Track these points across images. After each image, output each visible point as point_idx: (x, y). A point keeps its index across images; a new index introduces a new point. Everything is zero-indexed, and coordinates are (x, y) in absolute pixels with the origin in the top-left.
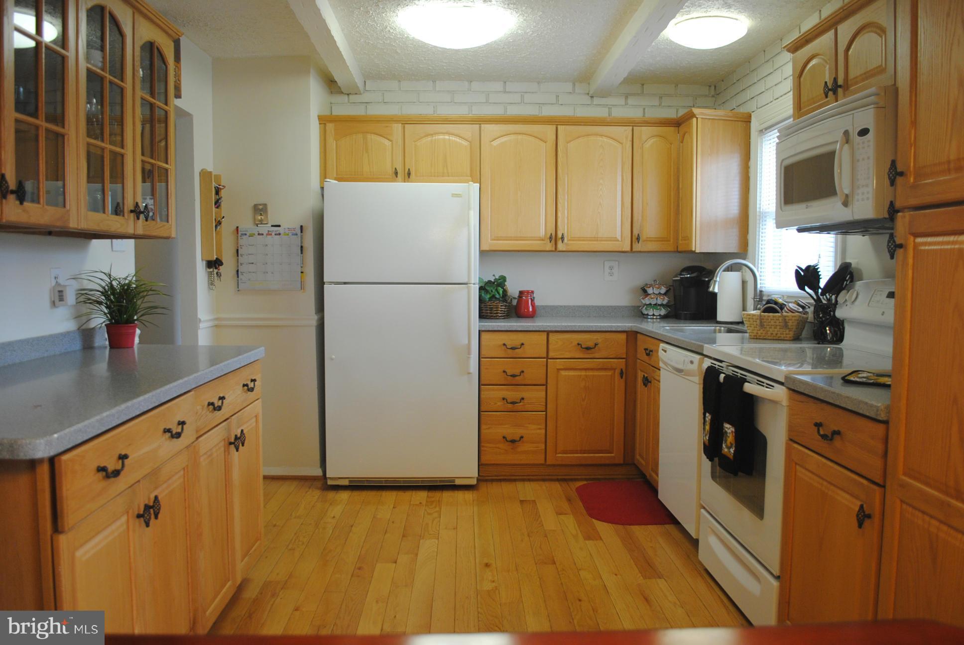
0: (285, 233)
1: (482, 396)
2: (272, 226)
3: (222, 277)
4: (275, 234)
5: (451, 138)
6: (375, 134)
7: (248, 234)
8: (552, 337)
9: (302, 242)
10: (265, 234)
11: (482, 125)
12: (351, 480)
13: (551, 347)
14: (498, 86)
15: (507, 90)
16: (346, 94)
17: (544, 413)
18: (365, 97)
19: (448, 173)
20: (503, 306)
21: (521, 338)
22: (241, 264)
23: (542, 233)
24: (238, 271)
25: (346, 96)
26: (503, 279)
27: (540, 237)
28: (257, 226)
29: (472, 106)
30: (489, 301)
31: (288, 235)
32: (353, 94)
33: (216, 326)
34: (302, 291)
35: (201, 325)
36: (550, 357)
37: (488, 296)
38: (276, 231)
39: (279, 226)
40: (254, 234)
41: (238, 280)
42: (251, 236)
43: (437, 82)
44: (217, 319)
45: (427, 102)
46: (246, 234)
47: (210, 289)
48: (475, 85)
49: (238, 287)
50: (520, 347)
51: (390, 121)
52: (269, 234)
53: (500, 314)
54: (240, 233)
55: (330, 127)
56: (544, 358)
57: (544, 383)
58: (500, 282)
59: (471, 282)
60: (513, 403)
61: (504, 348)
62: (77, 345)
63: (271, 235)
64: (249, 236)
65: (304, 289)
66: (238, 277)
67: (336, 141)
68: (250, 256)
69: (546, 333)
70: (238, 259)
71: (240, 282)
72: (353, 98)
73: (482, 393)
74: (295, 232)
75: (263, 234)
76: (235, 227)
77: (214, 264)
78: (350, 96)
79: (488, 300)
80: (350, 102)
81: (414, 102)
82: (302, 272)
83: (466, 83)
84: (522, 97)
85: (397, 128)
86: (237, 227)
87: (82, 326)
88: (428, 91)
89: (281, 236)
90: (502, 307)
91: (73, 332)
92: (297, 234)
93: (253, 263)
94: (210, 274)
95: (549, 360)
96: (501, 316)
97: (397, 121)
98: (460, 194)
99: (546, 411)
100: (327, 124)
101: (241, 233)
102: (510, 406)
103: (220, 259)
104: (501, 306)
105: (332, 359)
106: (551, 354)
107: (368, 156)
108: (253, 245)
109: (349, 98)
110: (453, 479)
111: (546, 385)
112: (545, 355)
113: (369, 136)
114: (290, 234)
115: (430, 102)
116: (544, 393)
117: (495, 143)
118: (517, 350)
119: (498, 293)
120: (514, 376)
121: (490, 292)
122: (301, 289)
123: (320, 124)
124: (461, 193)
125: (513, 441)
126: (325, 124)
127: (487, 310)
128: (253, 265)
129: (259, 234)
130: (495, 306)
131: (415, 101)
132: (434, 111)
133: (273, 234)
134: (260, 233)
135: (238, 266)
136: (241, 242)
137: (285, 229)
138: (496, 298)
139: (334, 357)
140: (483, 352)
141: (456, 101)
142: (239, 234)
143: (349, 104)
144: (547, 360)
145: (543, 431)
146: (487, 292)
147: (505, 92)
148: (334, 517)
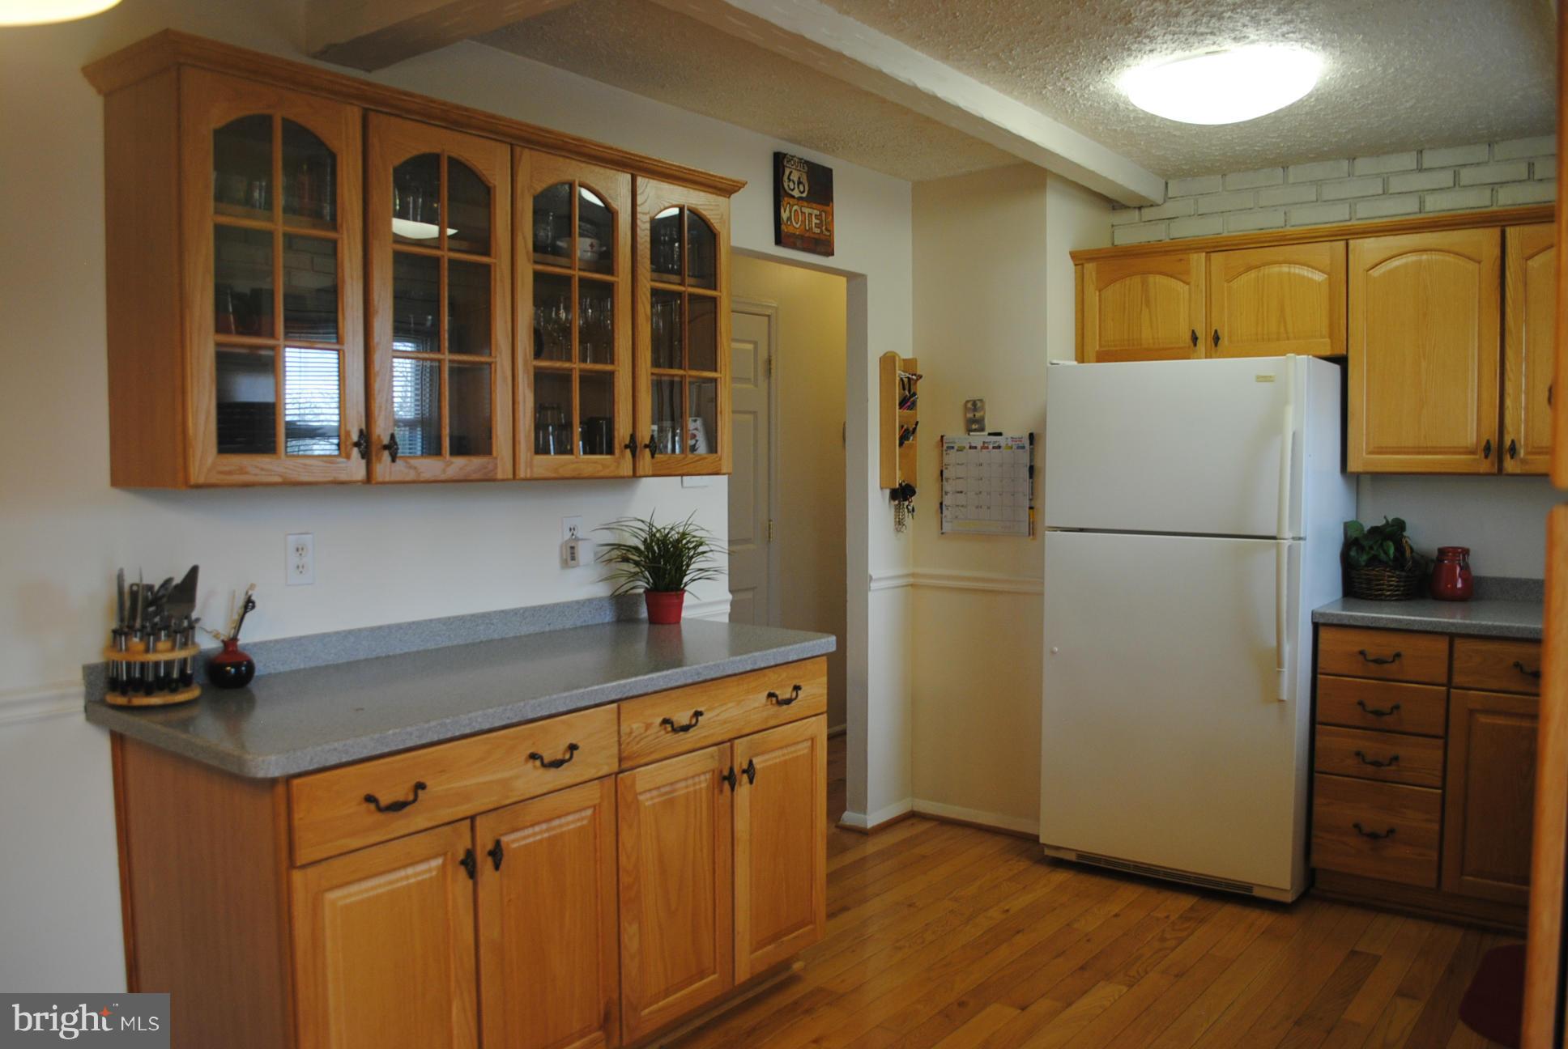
0: (1007, 444)
1: (1318, 744)
2: (990, 434)
3: (914, 514)
4: (994, 448)
5: (1292, 270)
6: (1161, 273)
7: (956, 448)
8: (1461, 646)
9: (1031, 460)
10: (979, 447)
11: (1351, 242)
12: (1081, 855)
13: (1457, 665)
14: (1408, 160)
15: (1425, 166)
16: (1135, 208)
17: (1440, 791)
18: (1169, 209)
19: (1287, 333)
20: (1393, 577)
21: (1397, 643)
22: (946, 493)
23: (1470, 438)
24: (941, 504)
25: (1137, 212)
26: (1400, 525)
27: (1467, 447)
28: (969, 434)
29: (1356, 204)
30: (1366, 565)
31: (1012, 448)
32: (1147, 207)
33: (912, 585)
34: (1031, 537)
35: (871, 585)
36: (1454, 685)
37: (1364, 558)
38: (995, 442)
39: (1000, 434)
40: (964, 448)
41: (942, 518)
42: (961, 449)
43: (1291, 168)
44: (907, 575)
45: (1273, 206)
46: (953, 448)
47: (898, 531)
48: (1363, 165)
49: (942, 529)
50: (1391, 660)
51: (1186, 250)
52: (984, 447)
53: (1388, 591)
54: (945, 446)
55: (1090, 267)
56: (1442, 685)
57: (1440, 732)
58: (1394, 531)
59: (1282, 536)
60: (1377, 764)
61: (1361, 658)
62: (608, 616)
63: (987, 448)
64: (958, 450)
65: (1033, 534)
66: (942, 513)
67: (1100, 291)
68: (958, 481)
69: (1447, 639)
70: (942, 485)
71: (944, 520)
72: (1148, 213)
73: (1318, 737)
74: (1021, 444)
75: (975, 448)
76: (940, 438)
77: (902, 494)
78: (1143, 210)
79: (1363, 564)
80: (1143, 220)
81: (1250, 209)
82: (1031, 508)
83: (1345, 164)
84: (1456, 175)
85: (1198, 260)
86: (942, 437)
87: (615, 591)
88: (1273, 186)
89: (1001, 450)
90: (1391, 579)
91: (601, 599)
92: (1023, 447)
93: (961, 492)
94: (898, 508)
95: (1452, 690)
96: (1389, 596)
97: (1198, 249)
98: (1270, 377)
99: (1443, 788)
100: (1086, 265)
101: (947, 445)
102: (1370, 769)
103: (913, 485)
104: (1389, 576)
105: (1053, 653)
106: (1458, 679)
107: (1150, 312)
108: (963, 464)
109: (1141, 215)
110: (1249, 887)
111: (1445, 737)
112: (1444, 680)
113: (1152, 279)
114: (1014, 447)
115: (1277, 206)
116: (1440, 753)
117: (1375, 273)
118: (1386, 666)
119: (1386, 553)
120: (1378, 713)
121: (1367, 548)
122: (1030, 534)
123: (1076, 265)
124: (1272, 374)
125: (1373, 836)
126: (1082, 264)
127: (1361, 583)
128: (963, 494)
129: (971, 447)
130: (1376, 575)
131: (1252, 206)
132: (1286, 221)
133: (991, 447)
134: (973, 445)
135: (942, 497)
136: (946, 460)
137: (1007, 439)
138: (1380, 561)
139: (1056, 649)
140: (1321, 664)
141: (1326, 198)
142: (945, 448)
143: (1142, 224)
144: (1448, 693)
145: (1436, 827)
146: (1361, 549)
147: (1420, 169)
148: (1007, 911)
